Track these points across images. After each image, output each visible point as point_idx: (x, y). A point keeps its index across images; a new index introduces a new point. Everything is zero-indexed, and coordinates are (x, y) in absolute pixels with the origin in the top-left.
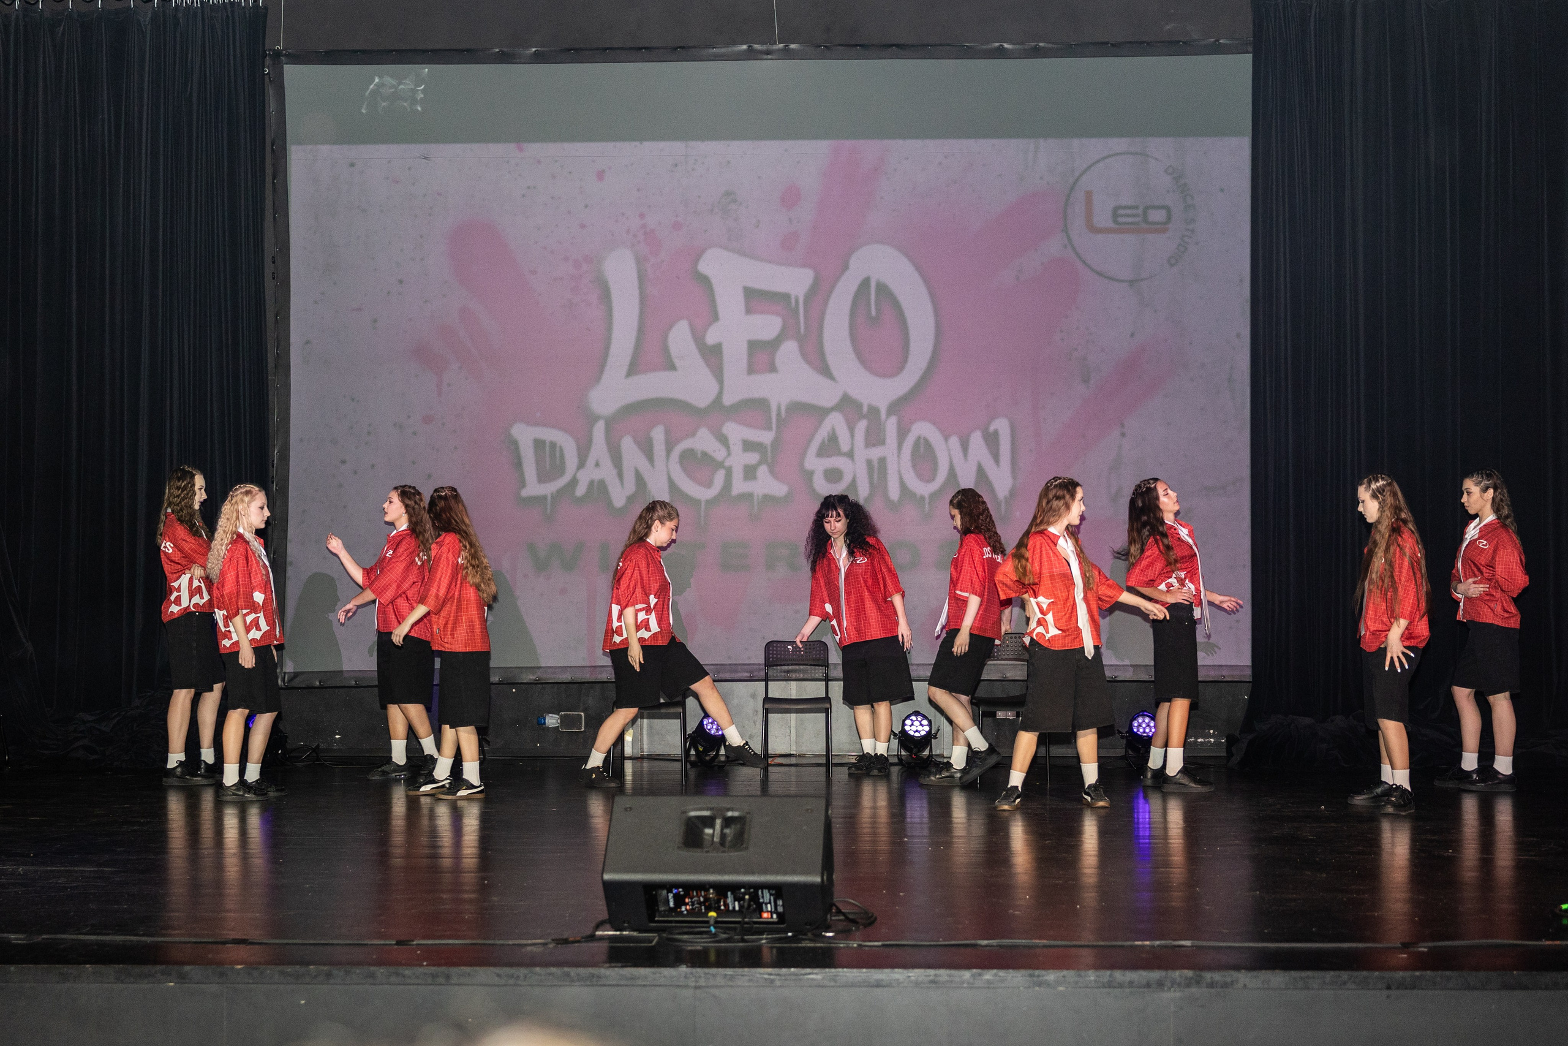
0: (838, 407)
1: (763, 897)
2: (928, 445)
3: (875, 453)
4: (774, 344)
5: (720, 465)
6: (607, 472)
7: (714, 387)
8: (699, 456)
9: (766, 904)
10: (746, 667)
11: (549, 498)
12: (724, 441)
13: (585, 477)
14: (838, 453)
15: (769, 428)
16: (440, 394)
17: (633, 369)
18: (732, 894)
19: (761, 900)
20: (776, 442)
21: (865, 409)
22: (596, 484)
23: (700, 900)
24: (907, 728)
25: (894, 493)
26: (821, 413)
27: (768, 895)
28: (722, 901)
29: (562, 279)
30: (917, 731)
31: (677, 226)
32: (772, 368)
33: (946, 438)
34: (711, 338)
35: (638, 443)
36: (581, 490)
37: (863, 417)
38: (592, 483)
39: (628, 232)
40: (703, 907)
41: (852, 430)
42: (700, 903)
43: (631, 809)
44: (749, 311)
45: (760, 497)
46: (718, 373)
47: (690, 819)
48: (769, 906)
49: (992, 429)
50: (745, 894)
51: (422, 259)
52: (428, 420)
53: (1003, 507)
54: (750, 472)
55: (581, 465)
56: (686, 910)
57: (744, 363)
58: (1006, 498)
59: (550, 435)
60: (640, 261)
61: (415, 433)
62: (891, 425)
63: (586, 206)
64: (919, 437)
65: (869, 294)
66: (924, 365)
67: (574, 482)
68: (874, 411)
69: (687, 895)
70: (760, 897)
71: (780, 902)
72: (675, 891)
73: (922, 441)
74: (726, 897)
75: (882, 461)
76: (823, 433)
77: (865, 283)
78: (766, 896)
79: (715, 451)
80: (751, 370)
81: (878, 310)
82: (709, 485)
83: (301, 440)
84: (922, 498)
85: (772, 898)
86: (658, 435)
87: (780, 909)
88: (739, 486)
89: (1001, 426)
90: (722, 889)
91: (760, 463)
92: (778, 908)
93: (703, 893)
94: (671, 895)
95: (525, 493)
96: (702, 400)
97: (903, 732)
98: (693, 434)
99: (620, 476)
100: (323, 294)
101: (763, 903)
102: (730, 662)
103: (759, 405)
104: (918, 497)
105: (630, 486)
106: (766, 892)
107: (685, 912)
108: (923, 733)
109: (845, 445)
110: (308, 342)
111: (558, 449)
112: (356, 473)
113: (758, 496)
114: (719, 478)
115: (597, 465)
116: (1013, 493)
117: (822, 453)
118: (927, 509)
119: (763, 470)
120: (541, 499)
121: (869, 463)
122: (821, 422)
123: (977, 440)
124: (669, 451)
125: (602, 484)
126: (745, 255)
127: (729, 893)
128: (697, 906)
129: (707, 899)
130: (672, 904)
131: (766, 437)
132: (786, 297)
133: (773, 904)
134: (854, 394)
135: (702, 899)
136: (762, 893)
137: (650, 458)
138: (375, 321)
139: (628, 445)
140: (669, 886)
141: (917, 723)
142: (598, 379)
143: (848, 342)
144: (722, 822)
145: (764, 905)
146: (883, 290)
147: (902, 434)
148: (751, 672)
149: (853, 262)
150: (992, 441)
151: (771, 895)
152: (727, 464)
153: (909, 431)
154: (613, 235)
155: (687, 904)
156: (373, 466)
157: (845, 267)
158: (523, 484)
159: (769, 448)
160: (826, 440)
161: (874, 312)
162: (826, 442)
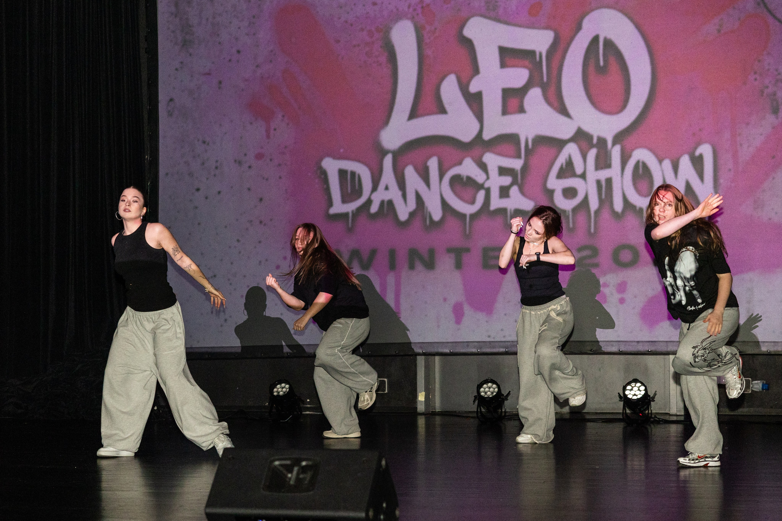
0: (573, 139)
2: (645, 167)
3: (603, 175)
4: (522, 92)
5: (480, 187)
6: (394, 194)
7: (475, 126)
8: (465, 179)
10: (502, 344)
11: (350, 215)
12: (483, 167)
13: (378, 198)
14: (574, 175)
15: (519, 156)
16: (268, 137)
17: (413, 115)
20: (525, 168)
21: (595, 141)
22: (386, 203)
24: (627, 392)
25: (618, 206)
26: (560, 144)
29: (359, 45)
30: (635, 395)
32: (521, 110)
33: (660, 161)
34: (473, 88)
35: (417, 170)
36: (374, 208)
37: (592, 146)
38: (382, 202)
39: (409, 7)
41: (584, 157)
44: (503, 65)
45: (512, 211)
46: (479, 115)
49: (697, 153)
51: (254, 34)
52: (259, 156)
54: (504, 192)
55: (375, 188)
57: (499, 107)
59: (350, 166)
60: (419, 30)
61: (250, 167)
62: (616, 153)
64: (638, 162)
65: (598, 48)
66: (642, 104)
67: (369, 202)
68: (602, 142)
73: (641, 164)
75: (609, 181)
76: (561, 160)
77: (595, 40)
79: (477, 176)
80: (505, 112)
81: (605, 61)
82: (472, 202)
83: (167, 174)
84: (641, 210)
86: (433, 164)
88: (496, 203)
89: (705, 150)
91: (512, 184)
95: (332, 211)
96: (467, 136)
97: (625, 396)
98: (460, 163)
99: (404, 196)
100: (182, 63)
102: (488, 340)
103: (511, 139)
104: (638, 208)
105: (412, 205)
108: (639, 396)
109: (579, 169)
110: (171, 100)
111: (357, 176)
112: (206, 198)
113: (511, 210)
114: (481, 195)
115: (387, 188)
117: (561, 175)
119: (514, 190)
120: (344, 216)
121: (598, 182)
122: (559, 151)
123: (685, 162)
124: (441, 176)
125: (390, 203)
126: (499, 21)
131: (517, 164)
134: (586, 128)
137: (427, 183)
138: (220, 82)
139: (410, 172)
141: (635, 389)
142: (386, 122)
143: (581, 87)
146: (609, 44)
147: (625, 159)
148: (506, 348)
149: (586, 23)
150: (697, 163)
152: (486, 185)
153: (630, 156)
154: (397, 9)
156: (219, 192)
157: (579, 28)
158: (330, 204)
159: (519, 172)
160: (564, 165)
161: (602, 63)
162: (564, 166)
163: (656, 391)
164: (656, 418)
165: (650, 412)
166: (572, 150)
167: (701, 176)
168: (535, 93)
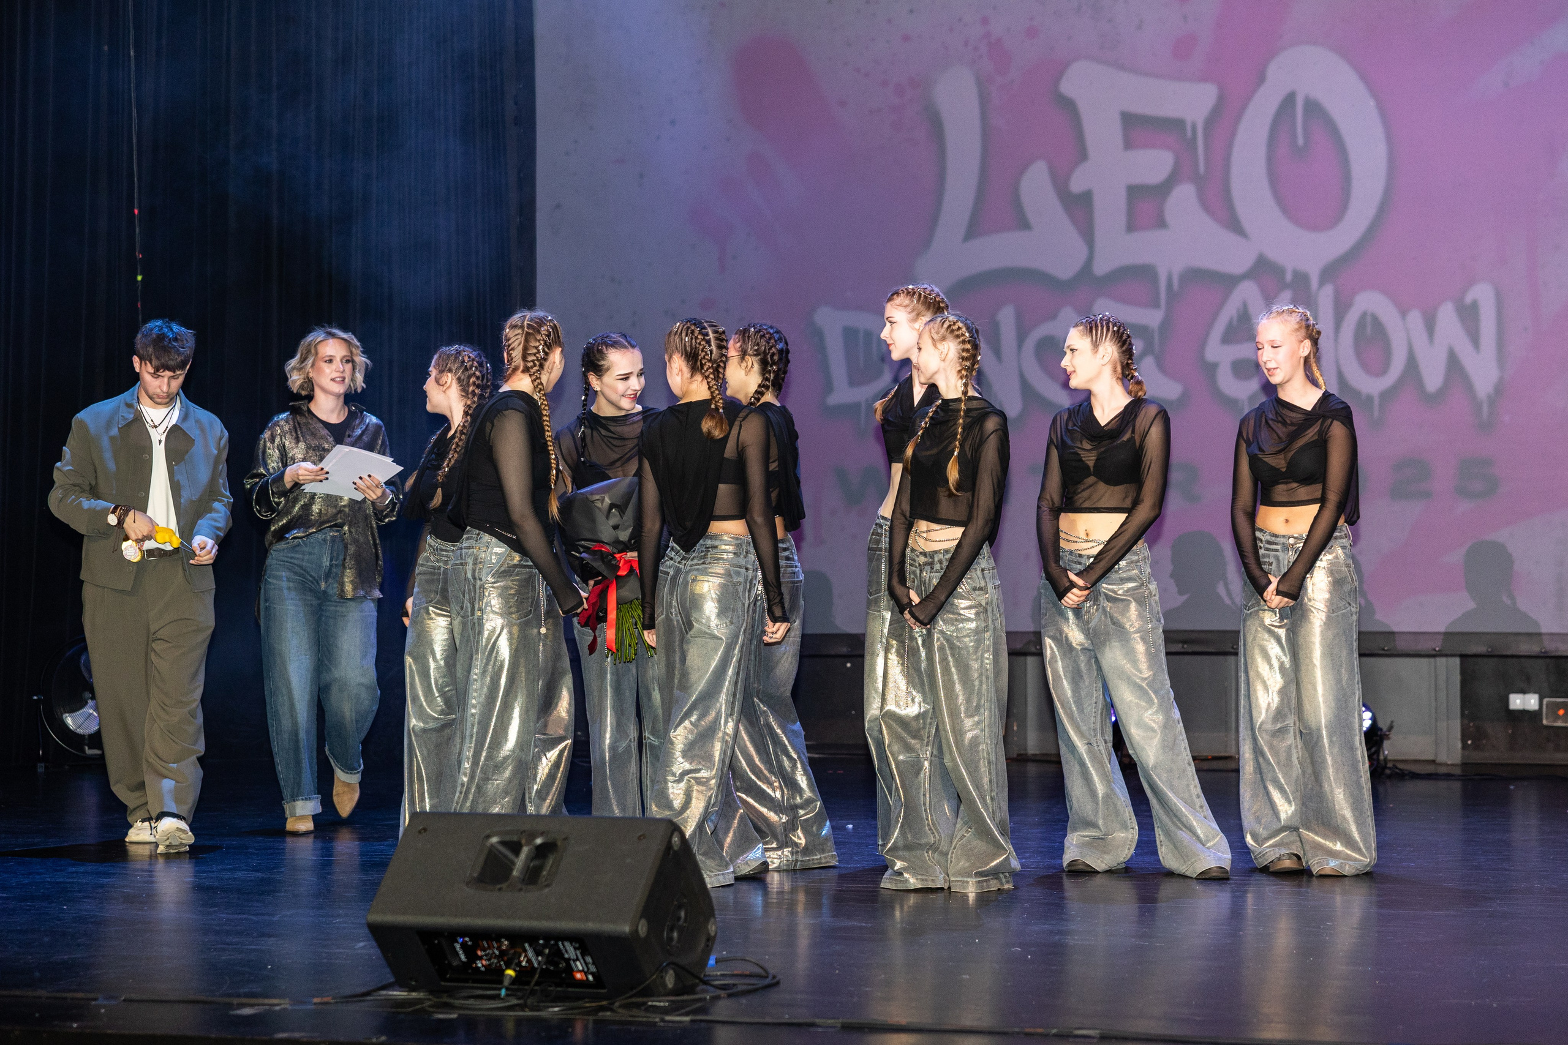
0: (1250, 275)
1: (566, 951)
2: (1377, 323)
4: (1163, 190)
7: (1080, 251)
9: (574, 961)
11: (863, 408)
15: (1156, 305)
16: (722, 270)
17: (973, 231)
18: (530, 946)
19: (566, 956)
20: (1166, 325)
21: (1289, 277)
23: (494, 953)
26: (1229, 282)
27: (572, 949)
28: (523, 955)
29: (879, 110)
31: (1032, 33)
32: (1161, 223)
33: (1404, 314)
34: (1077, 185)
37: (1284, 286)
39: (966, 44)
40: (502, 963)
42: (496, 957)
43: (425, 830)
44: (1129, 144)
46: (1087, 233)
47: (492, 845)
48: (578, 963)
49: (1469, 299)
50: (544, 946)
51: (701, 92)
52: (708, 304)
53: (1485, 409)
56: (483, 966)
57: (1122, 219)
58: (1489, 397)
59: (863, 322)
60: (982, 83)
63: (911, 11)
64: (1364, 315)
65: (1294, 115)
66: (1371, 212)
68: (1301, 280)
69: (476, 946)
70: (564, 951)
71: (589, 959)
72: (461, 940)
73: (1369, 319)
74: (525, 951)
76: (1229, 311)
77: (1289, 100)
78: (570, 951)
80: (1132, 226)
81: (1307, 137)
84: (1370, 398)
85: (578, 953)
86: (1006, 318)
87: (593, 969)
89: (1482, 294)
90: (518, 938)
91: (1144, 354)
92: (590, 966)
93: (495, 945)
94: (458, 946)
95: (833, 400)
96: (1065, 269)
98: (1053, 316)
100: (576, 142)
101: (569, 959)
103: (1144, 273)
104: (1363, 397)
106: (567, 944)
107: (483, 969)
110: (558, 206)
116: (1500, 389)
117: (1228, 338)
118: (1376, 413)
119: (1147, 363)
120: (852, 408)
122: (1226, 297)
123: (1447, 315)
124: (1021, 338)
126: (1121, 67)
127: (527, 945)
128: (496, 961)
129: (503, 953)
130: (463, 957)
131: (1152, 318)
132: (1176, 125)
133: (582, 961)
134: (1273, 255)
135: (497, 953)
136: (564, 946)
137: (997, 350)
138: (643, 177)
140: (453, 934)
142: (927, 242)
143: (1264, 183)
144: (530, 851)
145: (572, 962)
146: (1314, 108)
147: (1341, 308)
149: (1272, 70)
150: (1469, 315)
151: (575, 949)
153: (1350, 305)
154: (946, 49)
155: (480, 958)
157: (1261, 79)
158: (828, 388)
159: (1156, 333)
160: (1235, 319)
161: (1300, 141)
162: (1235, 322)
163: (1392, 722)
164: (1397, 768)
165: (1382, 757)
166: (1248, 291)
167: (1475, 338)
168: (1184, 195)
